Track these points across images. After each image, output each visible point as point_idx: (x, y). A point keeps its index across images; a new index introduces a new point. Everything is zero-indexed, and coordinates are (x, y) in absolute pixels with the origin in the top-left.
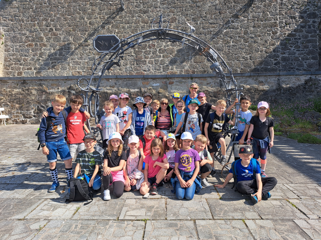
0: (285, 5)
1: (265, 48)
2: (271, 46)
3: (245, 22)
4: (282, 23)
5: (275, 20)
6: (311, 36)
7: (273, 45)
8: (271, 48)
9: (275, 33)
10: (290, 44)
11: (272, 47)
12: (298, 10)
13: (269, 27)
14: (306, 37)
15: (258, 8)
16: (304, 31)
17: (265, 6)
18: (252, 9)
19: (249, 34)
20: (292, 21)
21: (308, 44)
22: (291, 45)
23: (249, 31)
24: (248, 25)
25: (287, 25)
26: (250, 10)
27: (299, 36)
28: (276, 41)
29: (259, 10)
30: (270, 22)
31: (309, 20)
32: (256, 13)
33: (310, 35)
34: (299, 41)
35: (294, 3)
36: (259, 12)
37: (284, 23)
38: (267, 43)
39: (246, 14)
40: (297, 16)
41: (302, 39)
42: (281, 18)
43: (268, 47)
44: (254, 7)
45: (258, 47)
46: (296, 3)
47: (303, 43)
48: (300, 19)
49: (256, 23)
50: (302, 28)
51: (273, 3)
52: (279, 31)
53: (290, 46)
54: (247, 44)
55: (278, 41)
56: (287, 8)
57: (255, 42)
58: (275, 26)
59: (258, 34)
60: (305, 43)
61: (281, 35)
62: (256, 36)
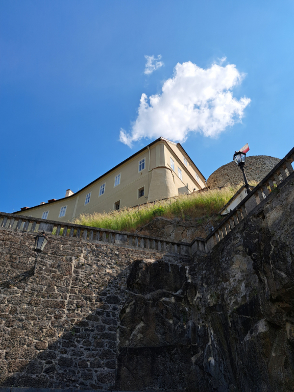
0: (80, 280)
1: (37, 339)
2: (47, 338)
3: (17, 295)
4: (72, 305)
5: (62, 298)
6: (110, 329)
7: (51, 336)
8: (46, 341)
9: (57, 317)
10: (77, 338)
11: (49, 340)
12: (96, 290)
13: (52, 308)
14: (103, 329)
15: (44, 278)
16: (100, 321)
17: (53, 278)
18: (34, 279)
19: (18, 314)
20: (87, 303)
21: (103, 340)
22: (79, 339)
23: (19, 309)
24: (20, 301)
25: (78, 307)
26: (31, 279)
27: (93, 327)
28: (58, 331)
29: (44, 282)
30: (55, 300)
31: (109, 305)
32: (37, 284)
33: (107, 326)
34: (92, 334)
35: (92, 281)
36: (42, 285)
37: (75, 305)
38: (42, 331)
39: (23, 284)
40: (94, 298)
41: (96, 332)
42: (72, 297)
43: (42, 339)
44: (37, 277)
45: (26, 337)
46: (95, 282)
47: (96, 338)
48: (98, 303)
49: (34, 299)
50: (98, 316)
51: (66, 277)
52: (64, 316)
53: (77, 341)
54: (9, 329)
55: (61, 330)
56: (83, 286)
57: (23, 328)
58: (61, 307)
59: (32, 315)
60: (99, 337)
61: (66, 322)
62: (27, 318)
